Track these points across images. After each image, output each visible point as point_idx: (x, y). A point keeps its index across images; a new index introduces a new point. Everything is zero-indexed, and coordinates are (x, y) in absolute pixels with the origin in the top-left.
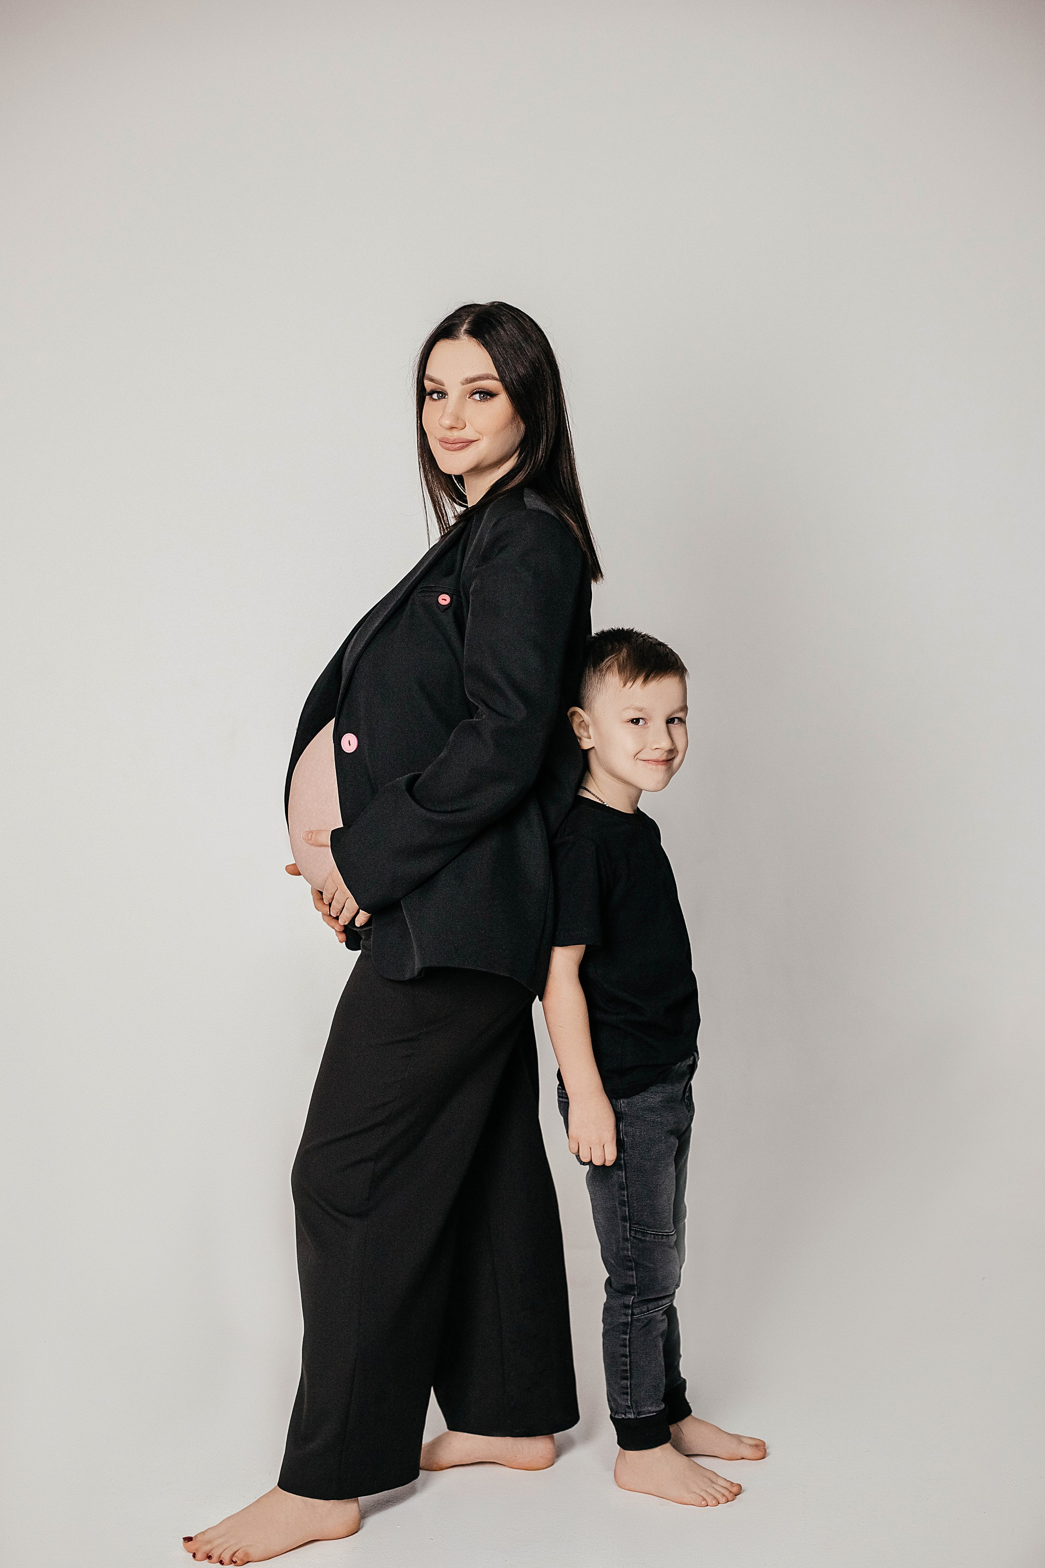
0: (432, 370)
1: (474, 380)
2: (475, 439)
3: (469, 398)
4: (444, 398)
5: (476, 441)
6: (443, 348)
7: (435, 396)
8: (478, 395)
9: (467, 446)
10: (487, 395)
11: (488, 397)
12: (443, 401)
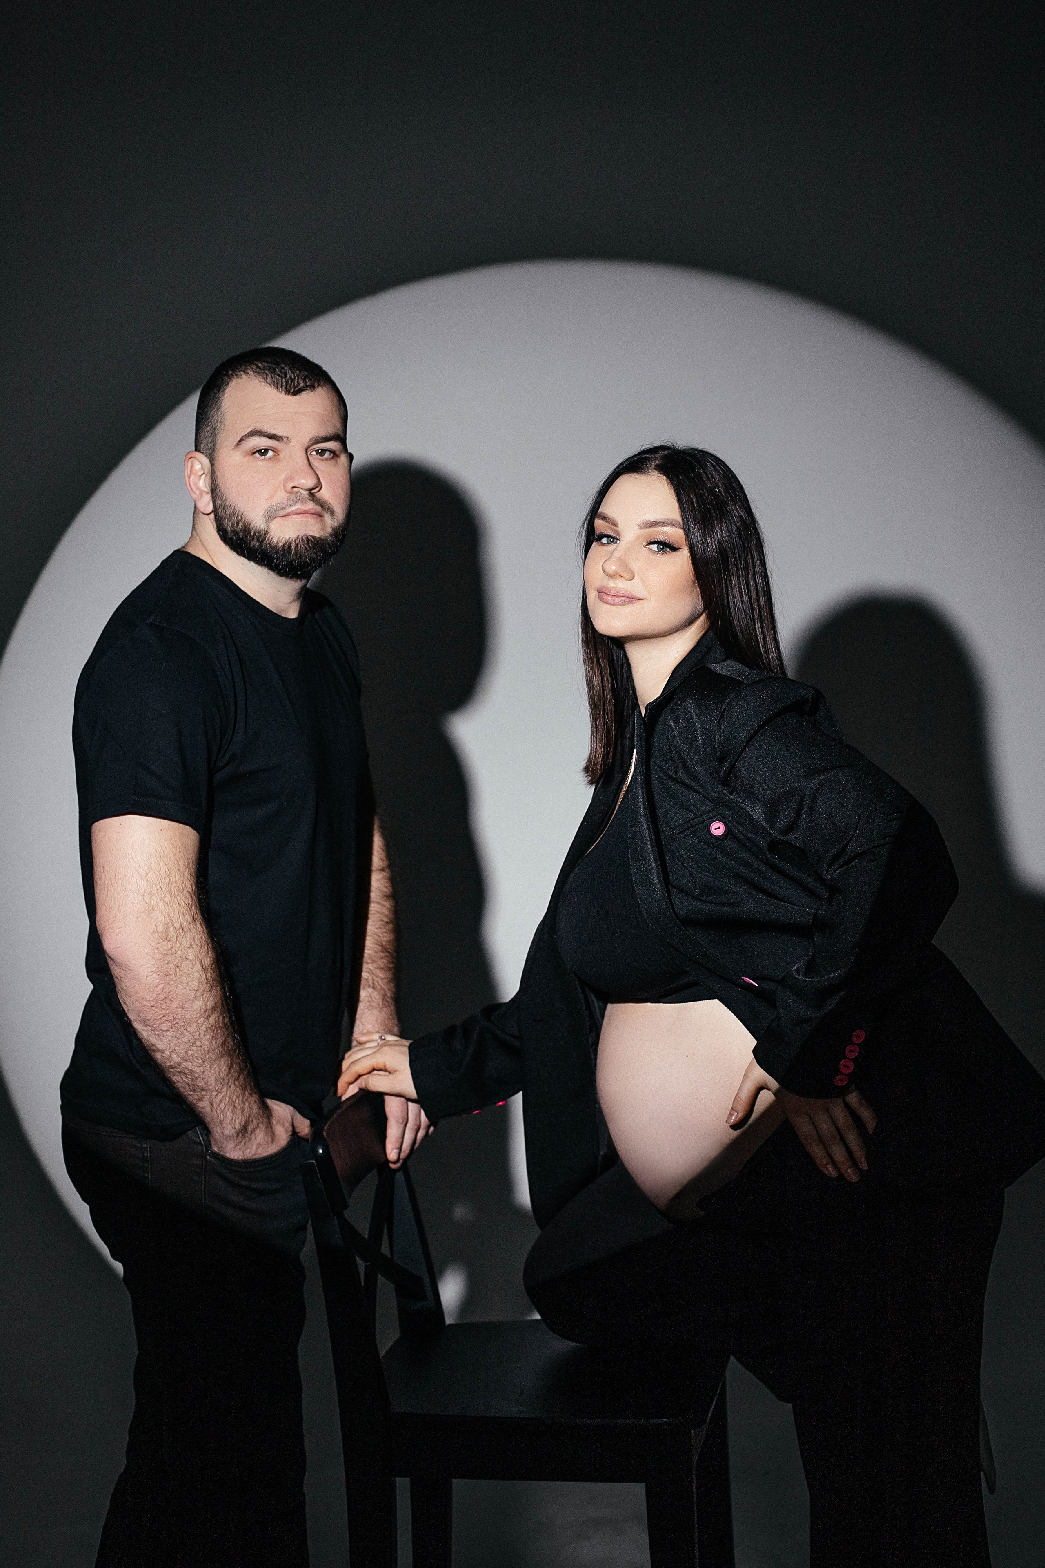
0: (606, 508)
1: (654, 524)
2: (642, 598)
3: (645, 547)
4: (616, 543)
5: (641, 599)
6: (627, 484)
7: (604, 540)
8: (656, 546)
9: (631, 602)
10: (666, 547)
11: (668, 550)
12: (612, 547)
